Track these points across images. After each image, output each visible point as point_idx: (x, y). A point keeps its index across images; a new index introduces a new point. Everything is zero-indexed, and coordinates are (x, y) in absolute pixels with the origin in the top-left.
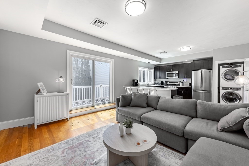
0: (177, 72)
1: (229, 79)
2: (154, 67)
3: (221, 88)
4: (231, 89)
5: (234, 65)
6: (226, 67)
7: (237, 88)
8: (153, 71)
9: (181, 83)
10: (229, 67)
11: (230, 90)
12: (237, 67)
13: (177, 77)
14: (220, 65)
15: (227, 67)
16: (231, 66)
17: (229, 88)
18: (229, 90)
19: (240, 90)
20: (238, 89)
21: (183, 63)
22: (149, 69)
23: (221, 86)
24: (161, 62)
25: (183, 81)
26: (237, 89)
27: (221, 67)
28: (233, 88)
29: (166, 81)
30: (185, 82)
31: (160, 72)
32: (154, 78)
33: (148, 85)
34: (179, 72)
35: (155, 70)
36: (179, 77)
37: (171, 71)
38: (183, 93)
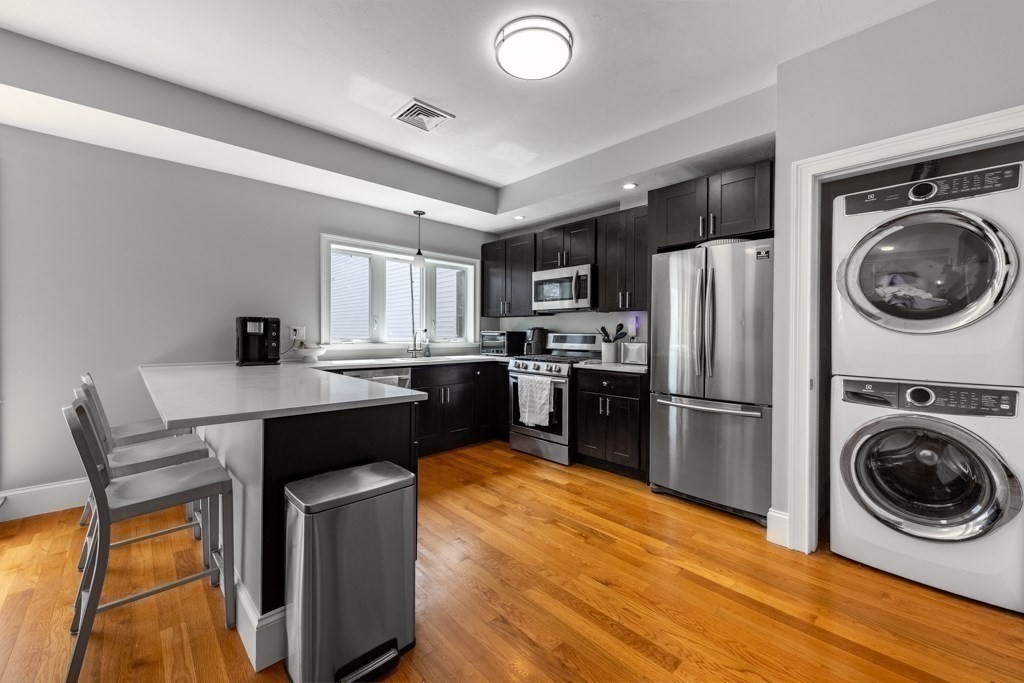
0: (584, 270)
1: (902, 311)
2: (484, 246)
3: (838, 388)
4: (921, 395)
5: (949, 181)
6: (882, 204)
7: (980, 393)
8: (472, 272)
9: (607, 341)
10: (905, 202)
11: (913, 408)
12: (976, 188)
13: (585, 303)
14: (829, 189)
15: (889, 198)
16: (923, 191)
17: (899, 387)
18: (901, 404)
19: (1004, 413)
20: (986, 399)
21: (622, 209)
22: (419, 253)
23: (837, 367)
24: (499, 210)
25: (621, 326)
26: (980, 405)
27: (839, 203)
28: (943, 391)
29: (541, 330)
30: (633, 338)
31: (508, 273)
32: (483, 314)
33: (414, 352)
34: (594, 270)
35: (487, 263)
36: (595, 305)
37: (555, 266)
38: (604, 412)
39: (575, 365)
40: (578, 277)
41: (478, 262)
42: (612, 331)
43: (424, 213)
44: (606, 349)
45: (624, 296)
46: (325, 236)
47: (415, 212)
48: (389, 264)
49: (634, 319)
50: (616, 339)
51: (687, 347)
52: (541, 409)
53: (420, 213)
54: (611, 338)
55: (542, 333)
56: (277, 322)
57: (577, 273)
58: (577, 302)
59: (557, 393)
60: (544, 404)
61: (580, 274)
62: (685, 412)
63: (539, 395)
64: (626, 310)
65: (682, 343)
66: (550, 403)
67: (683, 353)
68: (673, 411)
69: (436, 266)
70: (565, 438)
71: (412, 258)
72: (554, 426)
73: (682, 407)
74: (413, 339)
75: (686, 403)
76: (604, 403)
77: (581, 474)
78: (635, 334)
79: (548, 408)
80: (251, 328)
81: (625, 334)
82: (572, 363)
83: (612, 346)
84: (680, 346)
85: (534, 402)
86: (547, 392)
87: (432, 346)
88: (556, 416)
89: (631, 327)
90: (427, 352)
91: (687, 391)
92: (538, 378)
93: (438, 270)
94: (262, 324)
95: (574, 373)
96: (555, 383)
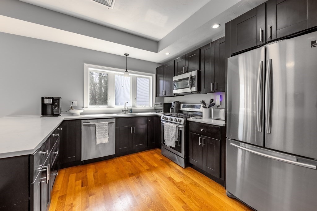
0: (194, 73)
2: (157, 69)
8: (152, 79)
9: (205, 107)
13: (194, 89)
21: (213, 41)
22: (126, 71)
24: (158, 51)
29: (178, 102)
30: (219, 106)
31: (165, 79)
32: (156, 96)
33: (125, 112)
34: (199, 73)
35: (158, 75)
36: (199, 90)
37: (182, 73)
38: (201, 145)
39: (188, 119)
40: (191, 77)
41: (154, 75)
42: (208, 102)
43: (128, 55)
44: (205, 112)
45: (213, 84)
46: (86, 65)
47: (125, 54)
48: (116, 76)
49: (220, 96)
50: (210, 106)
51: (250, 110)
52: (172, 139)
53: (127, 55)
54: (207, 106)
55: (179, 104)
56: (58, 99)
57: (191, 75)
58: (191, 89)
59: (180, 132)
60: (173, 137)
61: (192, 76)
62: (247, 154)
63: (171, 133)
64: (214, 92)
65: (247, 107)
66: (176, 137)
67: (247, 113)
68: (240, 152)
69: (136, 77)
70: (182, 154)
71: (123, 73)
72: (178, 147)
73: (245, 151)
74: (124, 106)
75: (248, 148)
76: (201, 139)
77: (189, 175)
78: (219, 104)
79: (175, 139)
80: (46, 101)
81: (214, 104)
82: (187, 118)
83: (208, 110)
84: (245, 109)
85: (169, 135)
86: (174, 132)
87: (133, 108)
88: (178, 143)
89: (217, 101)
90: (131, 111)
91: (248, 140)
92: (171, 124)
93: (138, 78)
94: (51, 100)
95: (187, 123)
96: (179, 128)
